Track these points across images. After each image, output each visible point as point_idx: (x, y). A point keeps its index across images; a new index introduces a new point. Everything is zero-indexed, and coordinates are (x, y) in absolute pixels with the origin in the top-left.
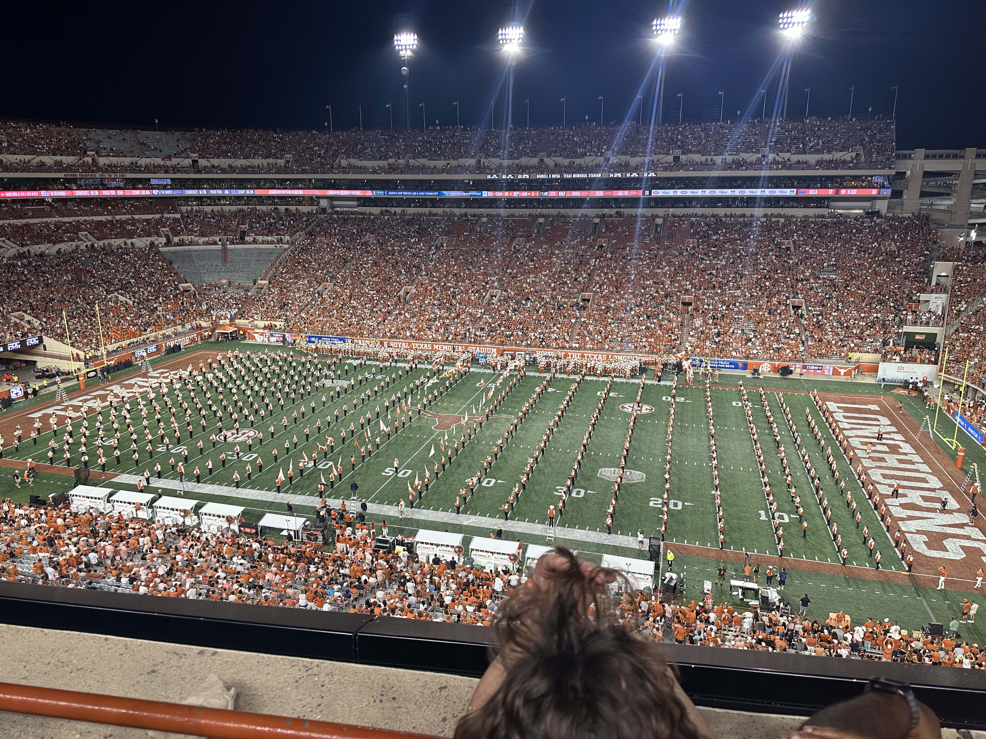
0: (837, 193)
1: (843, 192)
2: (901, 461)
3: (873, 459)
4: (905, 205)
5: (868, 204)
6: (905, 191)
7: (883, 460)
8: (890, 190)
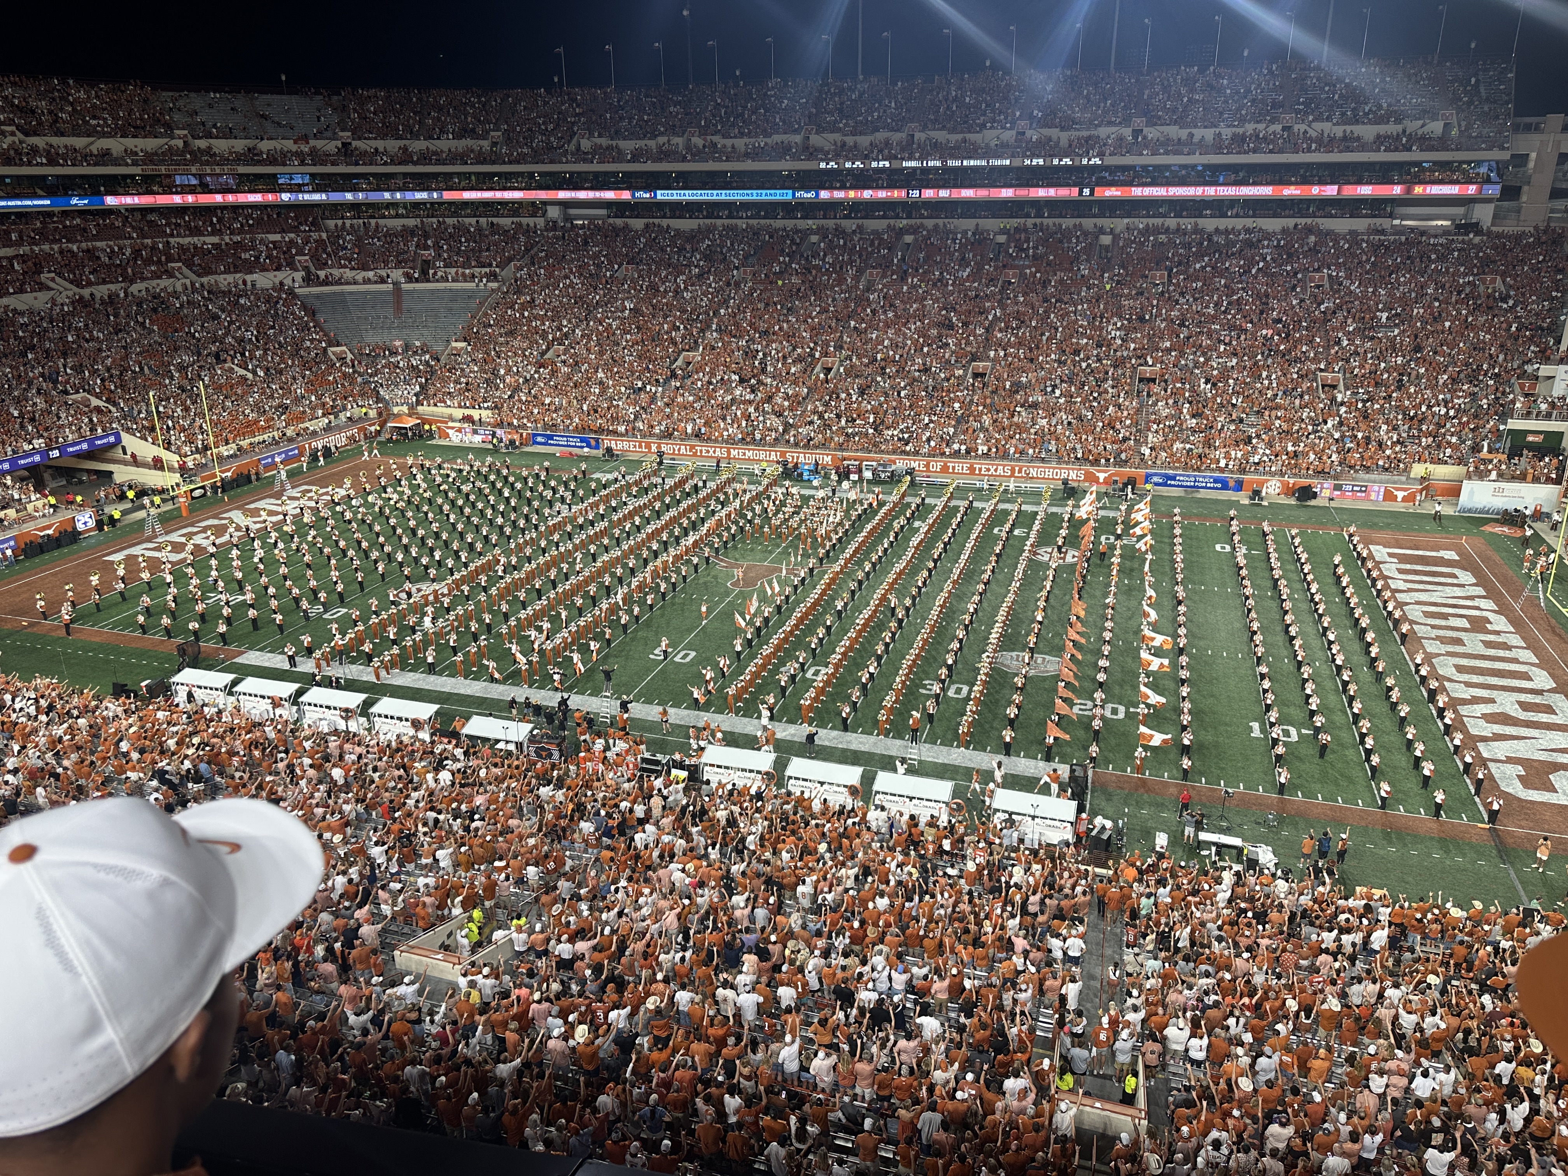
0: (1409, 191)
1: (1418, 190)
2: (1488, 644)
3: (1443, 640)
4: (1523, 211)
5: (1460, 210)
6: (1525, 188)
7: (1459, 642)
8: (1499, 187)
